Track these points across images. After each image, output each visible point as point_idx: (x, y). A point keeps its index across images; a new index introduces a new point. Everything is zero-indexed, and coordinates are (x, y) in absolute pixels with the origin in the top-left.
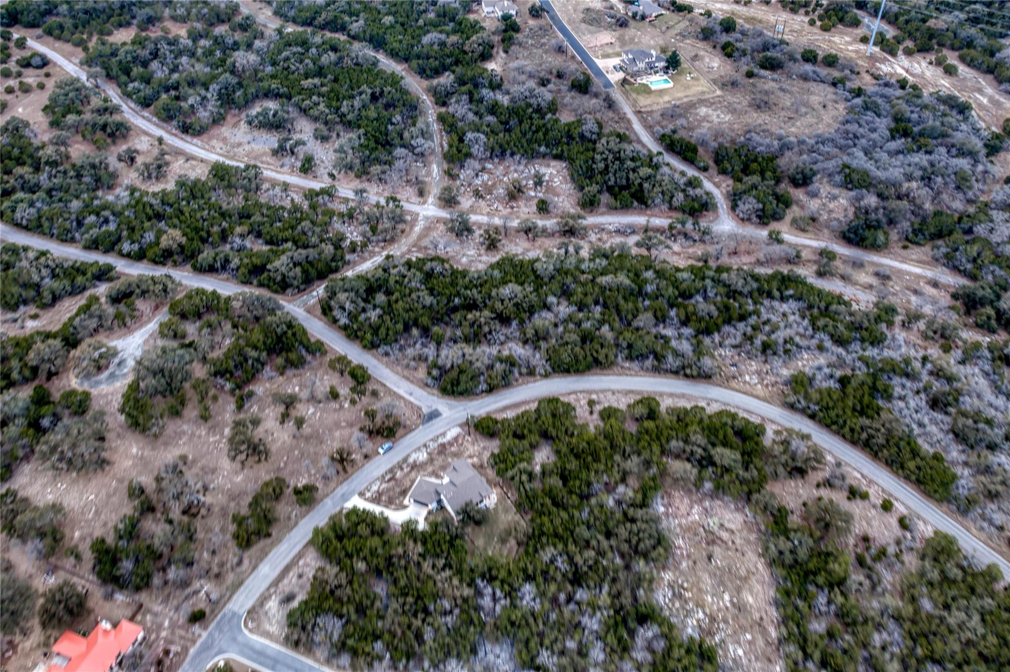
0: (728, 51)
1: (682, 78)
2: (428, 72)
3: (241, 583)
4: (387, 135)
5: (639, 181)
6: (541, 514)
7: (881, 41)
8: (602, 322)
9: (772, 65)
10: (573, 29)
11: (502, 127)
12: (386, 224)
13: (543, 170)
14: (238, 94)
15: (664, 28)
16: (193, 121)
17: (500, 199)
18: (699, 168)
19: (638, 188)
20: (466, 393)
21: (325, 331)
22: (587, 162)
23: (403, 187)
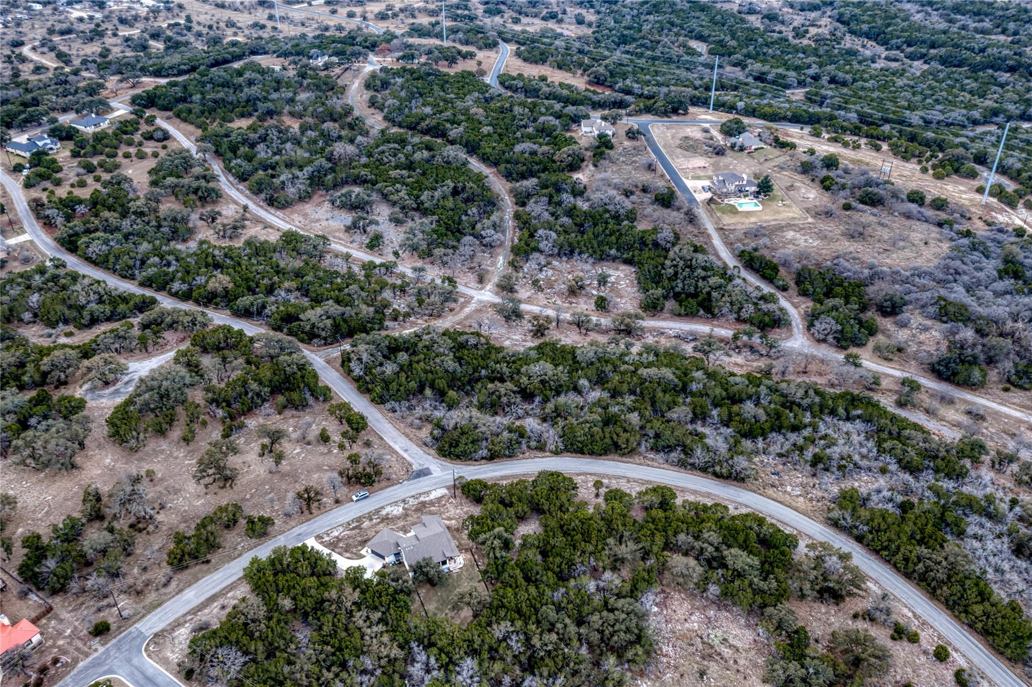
0: (826, 185)
1: (774, 204)
2: (515, 176)
3: (160, 605)
4: (459, 224)
5: (708, 289)
6: (506, 585)
7: (999, 192)
8: (631, 410)
9: (872, 201)
10: (667, 153)
11: (576, 229)
12: (435, 298)
13: (611, 272)
14: (329, 177)
15: (762, 160)
16: (280, 195)
17: (560, 294)
18: (778, 287)
19: (706, 296)
20: (463, 456)
21: (338, 381)
22: (657, 267)
23: (465, 273)
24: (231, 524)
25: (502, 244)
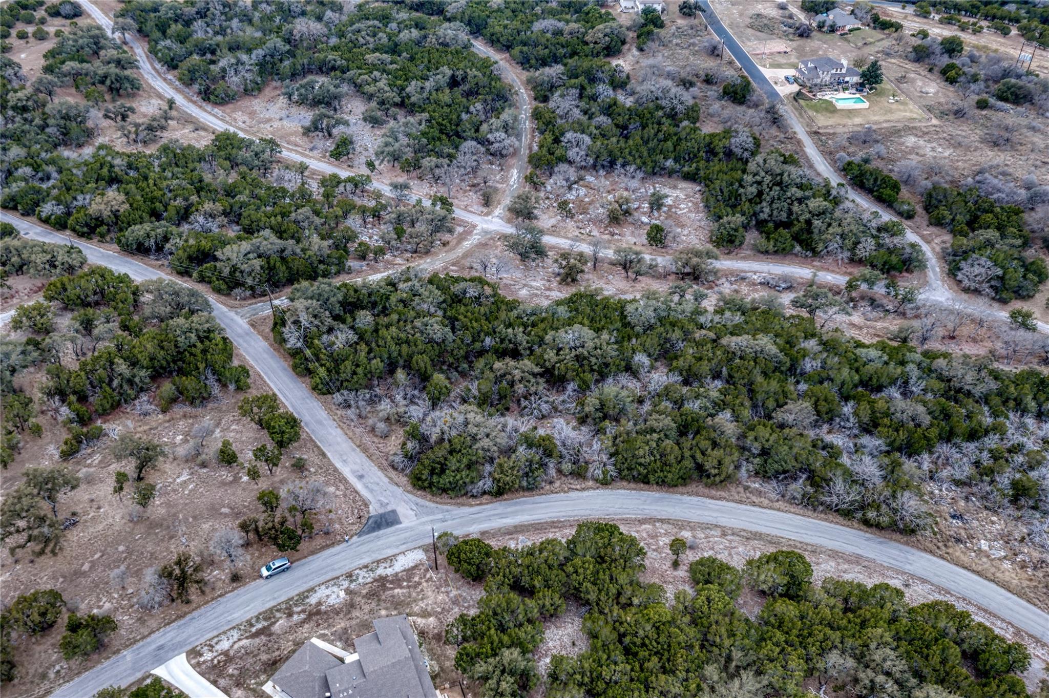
0: (949, 76)
1: (883, 100)
2: (533, 62)
4: (457, 125)
5: (808, 216)
8: (720, 406)
9: (1016, 97)
10: (735, 34)
11: (617, 131)
12: (421, 227)
13: (666, 191)
14: (286, 63)
15: (860, 44)
16: (220, 87)
17: (596, 221)
18: (900, 214)
19: (804, 226)
20: (453, 489)
21: (265, 356)
22: (732, 184)
23: (465, 191)
24: (44, 627)
25: (515, 153)
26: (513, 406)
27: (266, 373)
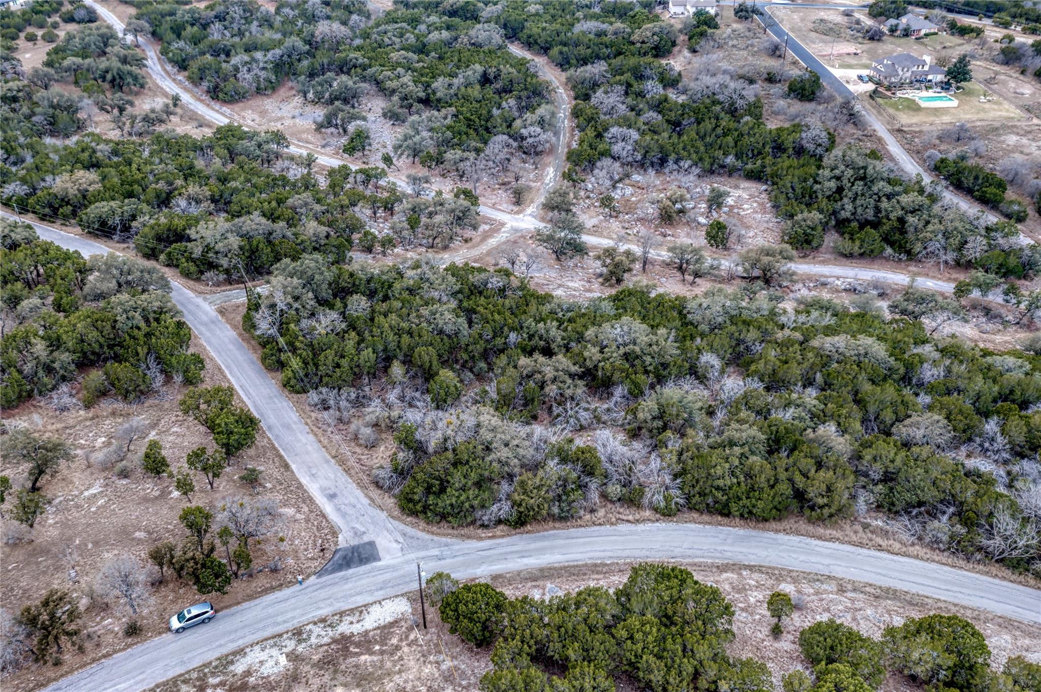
1: (973, 99)
2: (574, 61)
4: (487, 121)
5: (900, 213)
10: (797, 37)
11: (669, 127)
12: (438, 218)
13: (727, 190)
14: (305, 63)
15: (939, 48)
16: (229, 86)
17: (646, 221)
18: (1009, 216)
19: (896, 224)
20: (455, 516)
21: (231, 347)
22: (805, 180)
23: (494, 190)
25: (552, 150)
26: (543, 414)
27: (227, 367)
